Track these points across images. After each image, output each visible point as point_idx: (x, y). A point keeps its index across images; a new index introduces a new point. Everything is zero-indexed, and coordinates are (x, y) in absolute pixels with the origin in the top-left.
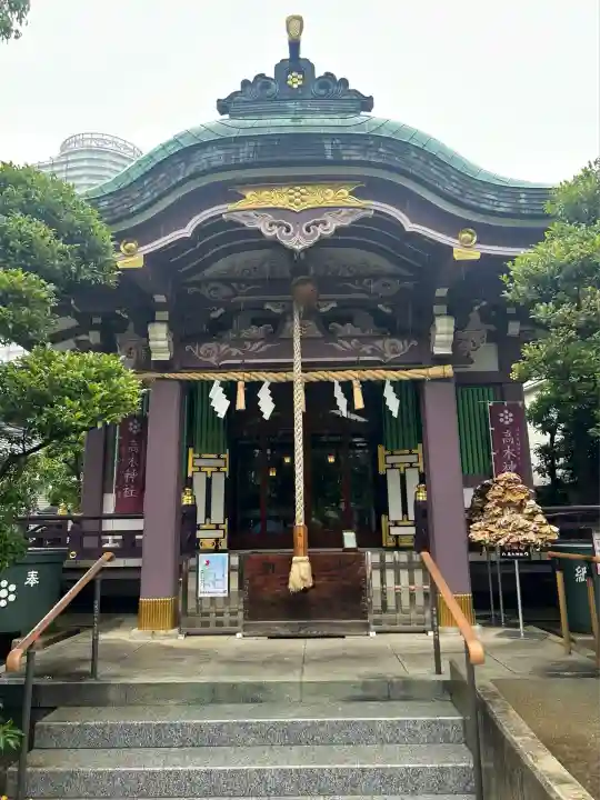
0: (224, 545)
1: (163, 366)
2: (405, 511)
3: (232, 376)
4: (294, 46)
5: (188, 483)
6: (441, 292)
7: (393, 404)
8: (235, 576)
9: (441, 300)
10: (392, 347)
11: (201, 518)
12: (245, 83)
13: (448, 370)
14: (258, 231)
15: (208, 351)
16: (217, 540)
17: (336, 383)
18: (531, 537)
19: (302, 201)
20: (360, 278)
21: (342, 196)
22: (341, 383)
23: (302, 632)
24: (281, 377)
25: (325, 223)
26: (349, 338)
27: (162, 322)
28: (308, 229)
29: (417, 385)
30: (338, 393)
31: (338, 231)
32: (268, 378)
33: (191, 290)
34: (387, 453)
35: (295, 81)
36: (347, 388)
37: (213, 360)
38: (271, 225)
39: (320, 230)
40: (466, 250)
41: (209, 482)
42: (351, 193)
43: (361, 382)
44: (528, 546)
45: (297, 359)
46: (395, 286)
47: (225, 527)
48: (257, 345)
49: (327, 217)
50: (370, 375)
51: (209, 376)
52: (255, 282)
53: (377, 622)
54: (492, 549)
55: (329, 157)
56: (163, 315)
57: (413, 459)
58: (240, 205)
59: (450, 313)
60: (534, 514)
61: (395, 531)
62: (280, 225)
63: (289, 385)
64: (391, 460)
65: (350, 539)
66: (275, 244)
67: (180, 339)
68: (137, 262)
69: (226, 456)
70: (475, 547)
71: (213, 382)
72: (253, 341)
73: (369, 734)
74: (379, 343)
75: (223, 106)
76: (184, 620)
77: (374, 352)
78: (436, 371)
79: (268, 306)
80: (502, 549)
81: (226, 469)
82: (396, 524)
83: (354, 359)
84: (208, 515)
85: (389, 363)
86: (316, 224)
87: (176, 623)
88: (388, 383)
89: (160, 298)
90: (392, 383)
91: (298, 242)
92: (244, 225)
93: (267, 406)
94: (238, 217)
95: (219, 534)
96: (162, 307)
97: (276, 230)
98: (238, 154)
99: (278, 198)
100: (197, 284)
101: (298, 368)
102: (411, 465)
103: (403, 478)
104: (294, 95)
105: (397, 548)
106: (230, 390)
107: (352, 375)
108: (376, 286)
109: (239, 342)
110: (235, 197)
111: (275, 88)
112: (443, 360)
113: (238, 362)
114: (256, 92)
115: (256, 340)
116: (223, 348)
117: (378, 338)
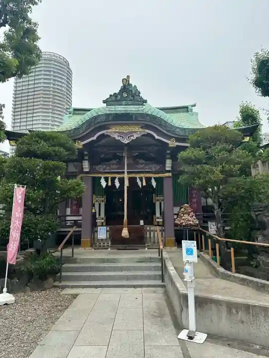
0: (104, 224)
1: (87, 173)
2: (160, 214)
3: (107, 175)
5: (93, 205)
6: (168, 152)
7: (154, 184)
8: (108, 233)
9: (168, 154)
10: (155, 167)
11: (97, 216)
12: (111, 96)
13: (170, 174)
14: (114, 138)
15: (100, 168)
16: (102, 223)
17: (138, 178)
18: (191, 223)
19: (127, 130)
21: (138, 128)
24: (121, 176)
25: (133, 136)
26: (142, 164)
27: (86, 160)
28: (128, 138)
29: (162, 178)
30: (138, 180)
31: (137, 138)
32: (118, 176)
33: (95, 149)
34: (156, 196)
35: (125, 95)
36: (141, 179)
37: (101, 170)
38: (118, 136)
39: (132, 138)
40: (172, 143)
41: (100, 205)
42: (140, 128)
43: (145, 178)
44: (191, 225)
45: (126, 171)
47: (105, 218)
48: (114, 166)
49: (133, 134)
50: (148, 175)
51: (100, 175)
52: (114, 146)
53: (148, 246)
54: (181, 226)
55: (134, 119)
56: (86, 158)
57: (162, 198)
58: (109, 131)
59: (171, 158)
60: (192, 216)
61: (157, 220)
62: (121, 136)
63: (123, 178)
64: (157, 198)
65: (142, 223)
66: (119, 141)
67: (92, 164)
68: (80, 146)
69: (105, 197)
70: (176, 225)
71: (101, 177)
72: (113, 164)
73: (140, 269)
74: (151, 166)
75: (104, 102)
76: (94, 245)
77: (149, 168)
78: (167, 174)
79: (118, 154)
80: (184, 226)
81: (105, 201)
82: (158, 218)
83: (143, 170)
84: (99, 215)
85: (154, 172)
86: (131, 136)
87: (92, 246)
88: (153, 178)
89: (86, 153)
90: (154, 178)
91: (126, 141)
92: (111, 136)
93: (117, 184)
94: (108, 134)
95: (103, 221)
96: (86, 155)
97: (119, 138)
100: (96, 147)
101: (126, 173)
103: (160, 204)
104: (125, 99)
106: (106, 179)
107: (142, 175)
108: (150, 148)
109: (109, 165)
110: (108, 129)
111: (119, 97)
112: (169, 171)
113: (109, 171)
114: (113, 98)
115: (114, 164)
116: (104, 167)
117: (150, 164)
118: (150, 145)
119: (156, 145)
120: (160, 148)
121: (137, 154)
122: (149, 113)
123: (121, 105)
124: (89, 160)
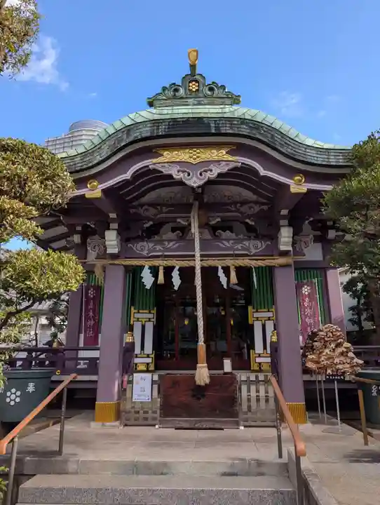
0: (152, 368)
1: (114, 256)
2: (265, 348)
3: (156, 262)
4: (193, 67)
5: (130, 328)
6: (284, 212)
8: (156, 387)
9: (284, 217)
10: (256, 246)
12: (164, 89)
13: (290, 260)
14: (170, 176)
15: (144, 247)
16: (148, 364)
17: (220, 267)
18: (345, 366)
19: (198, 157)
20: (235, 203)
21: (222, 154)
22: (223, 268)
23: (196, 426)
24: (186, 264)
25: (211, 171)
26: (228, 240)
27: (113, 229)
28: (201, 174)
29: (271, 269)
30: (221, 273)
31: (220, 175)
32: (178, 264)
33: (132, 211)
34: (255, 311)
35: (194, 87)
36: (226, 270)
37: (145, 253)
38: (178, 171)
39: (208, 175)
40: (298, 186)
41: (143, 327)
42: (227, 153)
43: (236, 267)
44: (344, 372)
45: (198, 252)
46: (257, 208)
47: (153, 356)
48: (171, 244)
49: (211, 167)
50: (240, 262)
51: (141, 263)
52: (172, 205)
53: (244, 420)
55: (213, 131)
56: (114, 226)
57: (270, 314)
58: (160, 159)
59: (290, 225)
61: (258, 360)
62: (183, 172)
64: (256, 315)
65: (228, 365)
66: (181, 183)
67: (126, 238)
68: (97, 193)
69: (154, 311)
70: (307, 371)
71: (144, 266)
73: (233, 499)
74: (247, 243)
76: (123, 416)
77: (243, 249)
78: (282, 261)
79: (179, 220)
81: (154, 320)
82: (259, 356)
83: (232, 253)
84: (142, 348)
85: (254, 255)
86: (206, 171)
89: (113, 215)
90: (256, 268)
91: (195, 181)
92: (162, 172)
93: (176, 281)
94: (158, 167)
95: (149, 360)
96: (113, 220)
97: (181, 175)
98: (158, 129)
99: (184, 155)
100: (136, 207)
101: (198, 257)
102: (269, 319)
103: (264, 327)
104: (193, 95)
105: (260, 370)
106: (154, 271)
107: (229, 262)
108: (244, 209)
109: (161, 242)
111: (182, 91)
112: (285, 254)
113: (160, 254)
114: (171, 93)
115: (171, 241)
116: (151, 245)
117: (246, 240)
118: (244, 203)
119: (256, 203)
120: (265, 207)
121: (219, 220)
122: (247, 117)
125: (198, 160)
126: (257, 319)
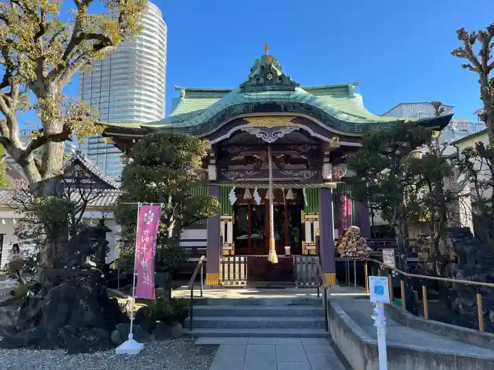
0: (233, 253)
1: (213, 181)
2: (312, 239)
6: (327, 153)
9: (327, 156)
10: (307, 174)
11: (223, 242)
12: (251, 78)
14: (254, 135)
15: (231, 175)
16: (230, 250)
18: (361, 252)
19: (272, 124)
21: (287, 122)
24: (262, 186)
25: (280, 133)
26: (289, 170)
27: (213, 164)
28: (274, 135)
29: (317, 190)
31: (286, 135)
34: (305, 214)
35: (270, 77)
37: (233, 179)
38: (260, 133)
39: (279, 135)
40: (334, 143)
41: (226, 225)
42: (290, 121)
44: (360, 255)
45: (270, 179)
46: (309, 148)
47: (233, 245)
48: (251, 172)
49: (281, 130)
50: (296, 186)
52: (250, 145)
53: (299, 283)
56: (213, 161)
57: (317, 216)
58: (248, 125)
59: (330, 162)
60: (362, 243)
61: (308, 248)
62: (263, 133)
63: (266, 190)
64: (306, 217)
65: (288, 251)
66: (261, 140)
68: (210, 146)
69: (233, 214)
71: (231, 189)
72: (249, 171)
74: (302, 173)
75: (242, 87)
77: (299, 176)
79: (255, 156)
81: (233, 220)
82: (308, 245)
83: (291, 179)
85: (305, 181)
86: (277, 133)
89: (213, 155)
91: (270, 140)
92: (249, 133)
93: (258, 200)
94: (247, 130)
95: (231, 248)
96: (213, 158)
97: (261, 136)
99: (263, 122)
102: (316, 220)
103: (312, 225)
105: (309, 255)
108: (300, 148)
109: (244, 171)
110: (247, 122)
111: (262, 81)
113: (243, 179)
114: (254, 82)
115: (251, 170)
116: (237, 174)
117: (301, 170)
118: (301, 144)
119: (309, 144)
120: (315, 147)
121: (283, 155)
122: (304, 102)
123: (265, 90)
124: (217, 164)
125: (272, 126)
126: (308, 220)
